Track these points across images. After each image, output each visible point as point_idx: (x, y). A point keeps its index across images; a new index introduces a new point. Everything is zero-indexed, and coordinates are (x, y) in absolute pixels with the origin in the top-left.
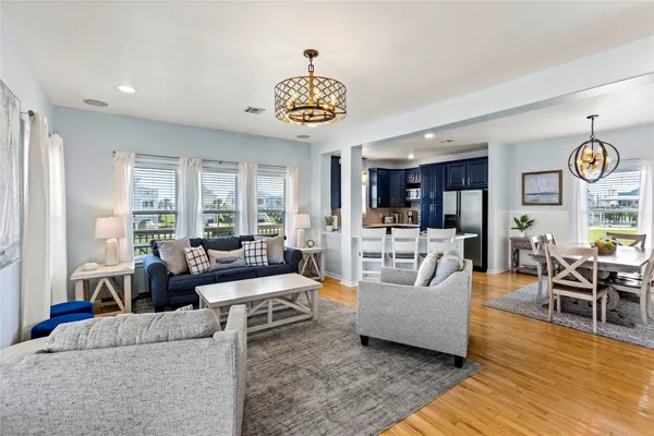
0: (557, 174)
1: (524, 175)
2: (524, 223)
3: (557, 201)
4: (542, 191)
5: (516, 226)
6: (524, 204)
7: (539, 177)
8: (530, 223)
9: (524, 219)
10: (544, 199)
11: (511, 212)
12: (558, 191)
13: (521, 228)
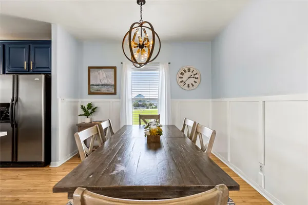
0: (113, 70)
1: (90, 68)
2: (89, 110)
3: (113, 91)
4: (103, 83)
5: (83, 113)
6: (90, 93)
7: (101, 71)
8: (94, 110)
9: (90, 106)
10: (104, 90)
11: (80, 100)
12: (113, 83)
13: (87, 114)
